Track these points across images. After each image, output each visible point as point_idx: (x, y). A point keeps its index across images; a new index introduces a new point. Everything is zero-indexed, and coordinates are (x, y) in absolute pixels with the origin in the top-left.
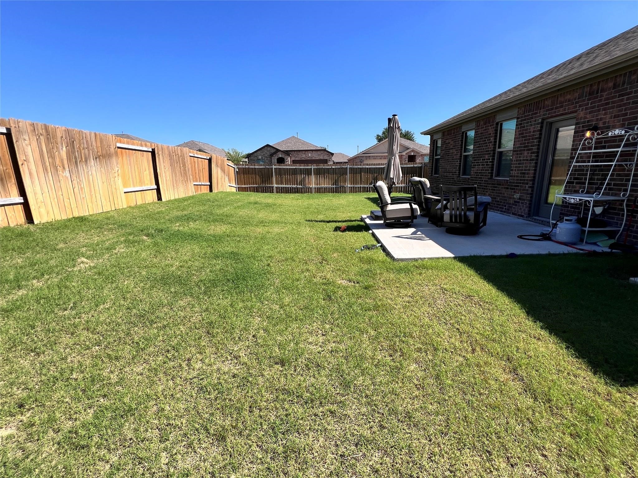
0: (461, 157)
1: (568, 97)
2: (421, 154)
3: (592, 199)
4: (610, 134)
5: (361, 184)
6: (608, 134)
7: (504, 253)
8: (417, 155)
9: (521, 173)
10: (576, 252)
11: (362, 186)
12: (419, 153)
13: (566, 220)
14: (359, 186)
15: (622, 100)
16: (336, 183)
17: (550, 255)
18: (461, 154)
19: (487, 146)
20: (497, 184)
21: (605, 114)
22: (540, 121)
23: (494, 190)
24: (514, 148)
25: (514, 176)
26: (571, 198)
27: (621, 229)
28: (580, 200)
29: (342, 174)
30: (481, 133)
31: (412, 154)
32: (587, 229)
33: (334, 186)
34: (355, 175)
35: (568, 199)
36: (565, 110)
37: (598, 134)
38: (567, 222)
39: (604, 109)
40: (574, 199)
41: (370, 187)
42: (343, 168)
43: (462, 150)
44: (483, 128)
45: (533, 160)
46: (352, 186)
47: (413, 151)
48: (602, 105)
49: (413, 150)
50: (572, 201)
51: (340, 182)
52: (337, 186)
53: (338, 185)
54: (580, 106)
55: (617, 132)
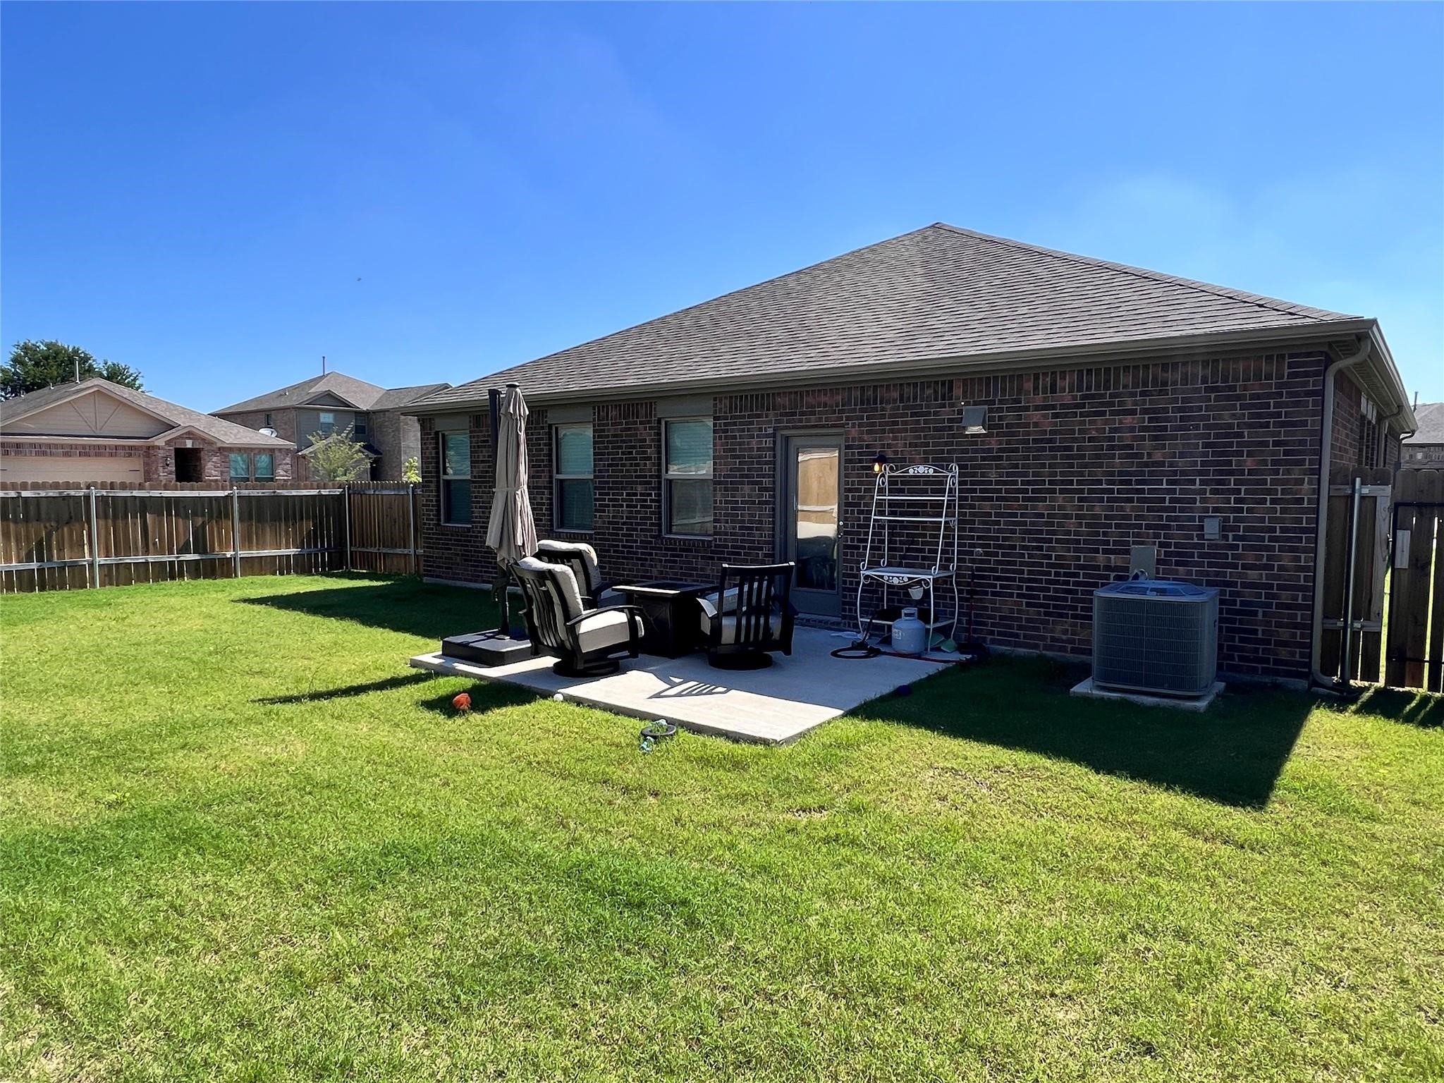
0: (551, 482)
1: (823, 399)
2: (219, 445)
3: (931, 577)
4: (911, 472)
5: (147, 552)
6: (907, 471)
7: (886, 690)
8: (206, 447)
9: (741, 528)
10: (944, 667)
11: (151, 558)
12: (211, 443)
13: (906, 615)
14: (141, 559)
15: (918, 422)
16: (40, 550)
17: (930, 678)
18: (551, 477)
19: (637, 465)
20: (682, 550)
21: (895, 438)
22: (770, 431)
23: (675, 562)
24: (715, 476)
25: (726, 534)
26: (893, 577)
27: (956, 621)
28: (910, 579)
29: (66, 517)
30: (614, 436)
31: (189, 444)
32: (932, 626)
33: (34, 565)
34: (120, 523)
35: (886, 578)
36: (820, 419)
37: (891, 469)
38: (907, 618)
39: (892, 431)
40: (898, 577)
41: (180, 563)
42: (69, 496)
43: (551, 466)
44: (621, 424)
45: (766, 503)
46: (112, 560)
47: (190, 435)
48: (887, 424)
49: (189, 433)
50: (896, 581)
51: (60, 550)
52: (46, 565)
53: (50, 559)
54: (848, 418)
55: (921, 470)
